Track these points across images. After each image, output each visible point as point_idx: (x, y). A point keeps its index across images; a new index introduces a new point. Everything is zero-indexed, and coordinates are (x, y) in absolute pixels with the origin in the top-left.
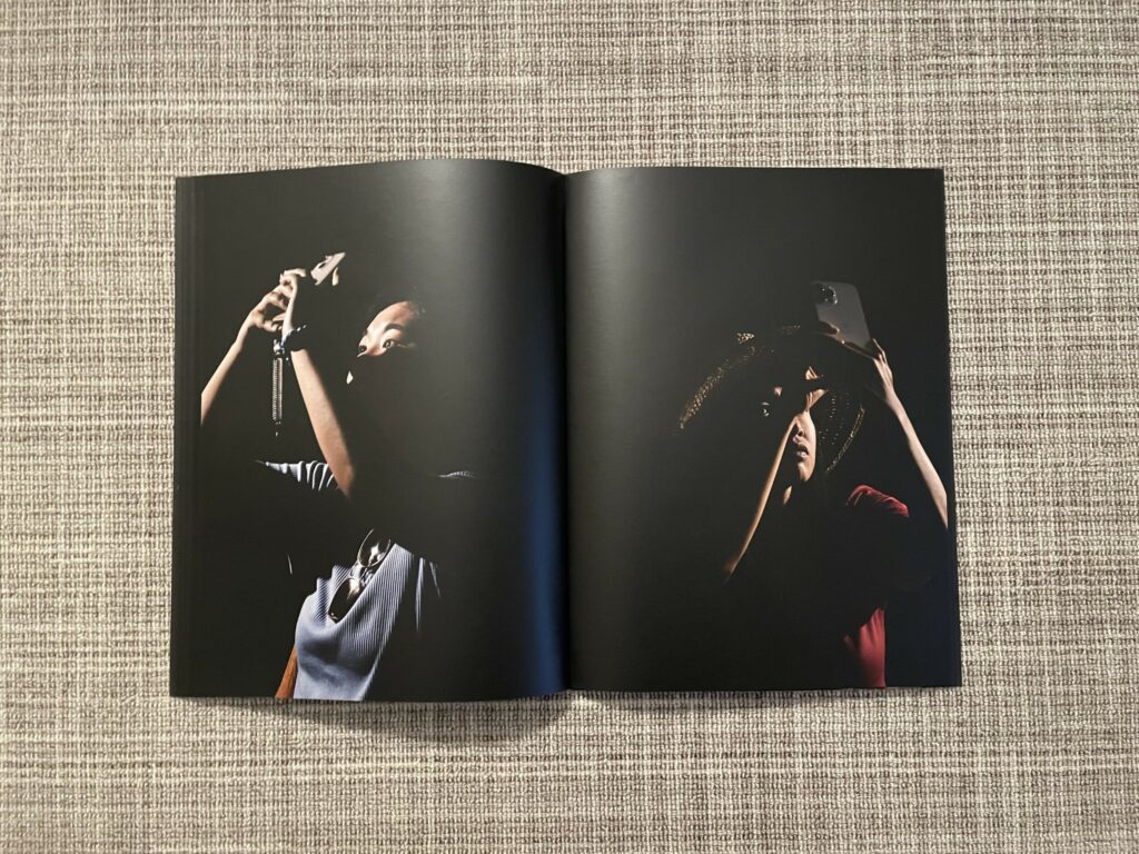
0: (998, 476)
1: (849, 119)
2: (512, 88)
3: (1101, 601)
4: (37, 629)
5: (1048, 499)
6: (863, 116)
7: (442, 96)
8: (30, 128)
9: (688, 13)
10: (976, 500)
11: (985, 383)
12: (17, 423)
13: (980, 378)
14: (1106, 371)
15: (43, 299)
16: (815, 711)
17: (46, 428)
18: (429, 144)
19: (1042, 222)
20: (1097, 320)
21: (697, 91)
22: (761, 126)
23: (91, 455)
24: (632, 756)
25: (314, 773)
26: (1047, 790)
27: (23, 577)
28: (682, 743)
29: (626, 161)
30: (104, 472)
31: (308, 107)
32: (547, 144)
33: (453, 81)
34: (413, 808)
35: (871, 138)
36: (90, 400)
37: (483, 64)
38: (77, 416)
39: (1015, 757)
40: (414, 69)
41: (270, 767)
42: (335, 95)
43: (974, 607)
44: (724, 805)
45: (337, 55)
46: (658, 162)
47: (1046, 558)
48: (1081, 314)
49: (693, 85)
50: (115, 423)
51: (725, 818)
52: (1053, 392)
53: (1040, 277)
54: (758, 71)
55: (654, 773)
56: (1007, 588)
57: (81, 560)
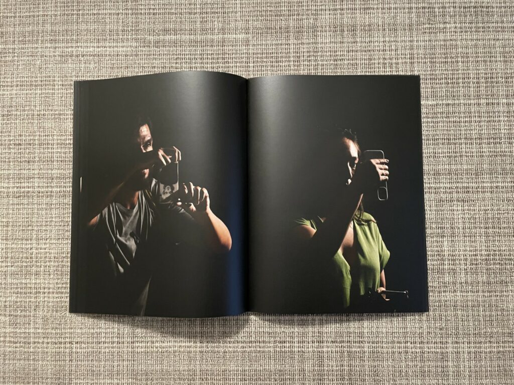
0: (458, 215)
1: (389, 53)
2: (236, 40)
3: (506, 273)
4: (23, 282)
5: (482, 226)
6: (395, 51)
7: (204, 43)
8: (22, 59)
9: (315, 6)
10: (448, 226)
11: (452, 172)
12: (15, 189)
13: (450, 170)
14: (508, 167)
15: (27, 134)
16: (374, 322)
17: (28, 192)
18: (199, 65)
19: (478, 99)
20: (504, 144)
21: (319, 40)
22: (348, 56)
23: (48, 204)
24: (289, 342)
25: (145, 348)
26: (481, 360)
27: (17, 258)
28: (313, 337)
29: (287, 72)
30: (54, 212)
31: (145, 49)
32: (251, 65)
33: (209, 37)
34: (190, 364)
35: (399, 61)
36: (48, 179)
37: (223, 29)
38: (42, 186)
39: (466, 345)
40: (192, 31)
41: (126, 345)
42: (157, 44)
43: (447, 275)
44: (331, 365)
45: (158, 26)
46: (301, 73)
47: (481, 253)
48: (496, 140)
49: (318, 38)
50: (59, 189)
51: (332, 371)
52: (483, 176)
53: (477, 124)
54: (347, 31)
55: (300, 349)
56: (463, 267)
57: (43, 251)
